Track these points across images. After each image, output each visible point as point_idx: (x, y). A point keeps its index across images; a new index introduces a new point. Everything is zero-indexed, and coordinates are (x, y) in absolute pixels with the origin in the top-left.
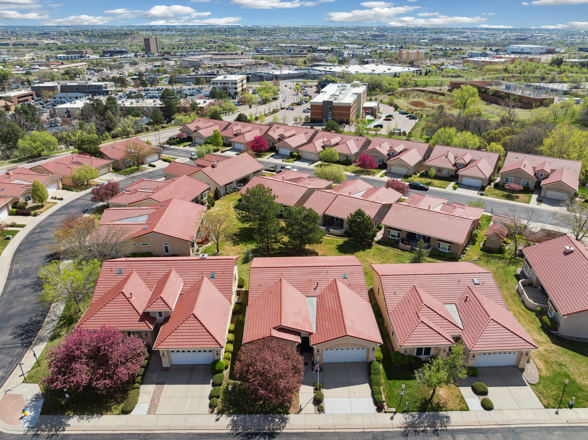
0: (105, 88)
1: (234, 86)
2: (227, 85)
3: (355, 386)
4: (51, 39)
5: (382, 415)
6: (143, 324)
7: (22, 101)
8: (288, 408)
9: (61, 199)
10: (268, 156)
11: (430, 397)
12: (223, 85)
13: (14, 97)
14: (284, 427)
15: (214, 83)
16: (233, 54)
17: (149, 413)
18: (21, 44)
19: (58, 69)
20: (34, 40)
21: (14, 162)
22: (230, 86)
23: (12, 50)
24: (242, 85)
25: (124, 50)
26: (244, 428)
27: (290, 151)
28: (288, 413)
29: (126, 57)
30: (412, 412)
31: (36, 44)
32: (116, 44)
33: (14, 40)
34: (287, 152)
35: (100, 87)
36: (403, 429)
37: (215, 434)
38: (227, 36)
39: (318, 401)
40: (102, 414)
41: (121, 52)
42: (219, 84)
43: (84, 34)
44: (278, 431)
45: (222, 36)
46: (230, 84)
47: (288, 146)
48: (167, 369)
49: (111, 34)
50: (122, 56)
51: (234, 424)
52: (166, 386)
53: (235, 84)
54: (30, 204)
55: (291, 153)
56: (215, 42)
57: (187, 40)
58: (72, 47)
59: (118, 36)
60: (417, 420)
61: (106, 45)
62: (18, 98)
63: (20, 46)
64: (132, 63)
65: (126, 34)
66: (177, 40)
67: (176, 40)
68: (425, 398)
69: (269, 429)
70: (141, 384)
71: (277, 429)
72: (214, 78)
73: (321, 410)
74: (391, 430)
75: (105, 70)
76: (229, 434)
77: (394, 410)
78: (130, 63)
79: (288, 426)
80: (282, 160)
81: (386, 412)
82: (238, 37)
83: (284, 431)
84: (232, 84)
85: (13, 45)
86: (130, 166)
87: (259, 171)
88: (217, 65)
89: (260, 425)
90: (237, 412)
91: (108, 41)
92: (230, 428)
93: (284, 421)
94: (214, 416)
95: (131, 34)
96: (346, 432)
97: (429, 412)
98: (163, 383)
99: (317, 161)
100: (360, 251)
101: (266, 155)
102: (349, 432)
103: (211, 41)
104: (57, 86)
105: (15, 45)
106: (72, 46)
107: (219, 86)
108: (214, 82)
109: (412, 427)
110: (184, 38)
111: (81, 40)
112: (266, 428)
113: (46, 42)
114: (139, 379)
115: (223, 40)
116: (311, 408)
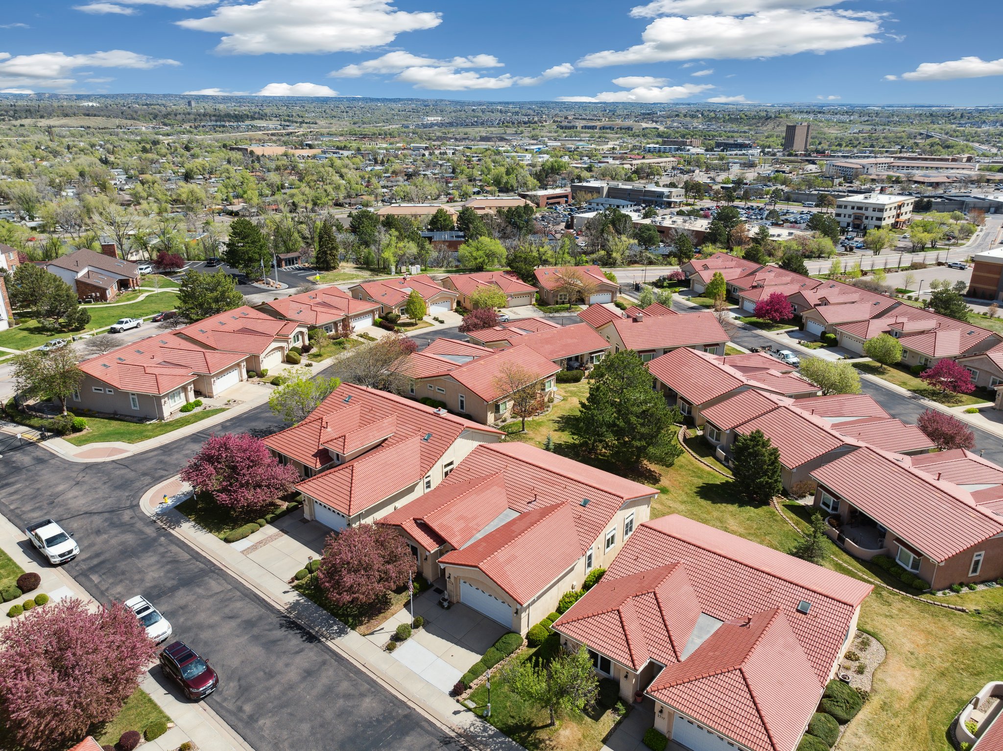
0: (668, 197)
1: (878, 214)
2: (863, 211)
3: (463, 650)
4: (653, 121)
5: (452, 701)
6: (313, 460)
7: (551, 204)
8: (361, 623)
9: (442, 322)
10: (783, 331)
11: (541, 724)
12: (855, 211)
13: (543, 196)
14: (333, 639)
15: (840, 207)
16: (947, 160)
17: (242, 552)
18: (610, 128)
19: (631, 165)
20: (629, 123)
21: (449, 272)
22: (870, 213)
23: (597, 136)
24: (898, 216)
25: (747, 142)
26: (297, 617)
27: (823, 329)
28: (353, 629)
29: (744, 154)
30: (492, 724)
31: (629, 129)
32: (745, 132)
33: (605, 122)
34: (816, 329)
35: (661, 195)
36: (453, 734)
37: (269, 604)
38: (961, 125)
39: (398, 638)
40: (210, 532)
41: (742, 146)
42: (849, 208)
43: (702, 115)
44: (323, 640)
45: (949, 126)
46: (870, 210)
47: (821, 320)
48: (305, 521)
49: (743, 116)
50: (740, 152)
51: (295, 606)
52: (286, 536)
53: (881, 210)
54: (404, 318)
55: (824, 333)
56: (928, 137)
57: (873, 131)
58: (677, 135)
59: (754, 121)
60: (484, 737)
61: (729, 134)
62: (548, 199)
63: (608, 131)
64: (745, 164)
65: (768, 118)
66: (855, 131)
67: (852, 131)
68: (532, 722)
69: (317, 632)
70: (268, 522)
71: (324, 637)
72: (844, 196)
73: (390, 648)
74: (438, 724)
75: (697, 171)
76: (279, 611)
77: (472, 705)
78: (741, 164)
79: (338, 641)
80: (797, 341)
81: (458, 701)
82: (985, 128)
83: (329, 643)
84: (874, 210)
85: (600, 129)
86: (563, 303)
87: (717, 344)
88: (892, 177)
89: (313, 622)
90: (309, 597)
91: (735, 127)
92: (286, 607)
93: (341, 632)
94: (288, 587)
95: (776, 117)
96: (385, 690)
97: (514, 740)
98: (286, 533)
99: (862, 357)
100: (732, 504)
101: (782, 328)
102: (388, 691)
103: (921, 134)
104: (603, 187)
105: (603, 128)
106: (678, 132)
107: (849, 211)
108: (840, 203)
109: (467, 741)
110: (869, 128)
111: (695, 124)
112: (317, 629)
113: (644, 125)
114: (269, 517)
115: (947, 134)
116: (384, 638)
